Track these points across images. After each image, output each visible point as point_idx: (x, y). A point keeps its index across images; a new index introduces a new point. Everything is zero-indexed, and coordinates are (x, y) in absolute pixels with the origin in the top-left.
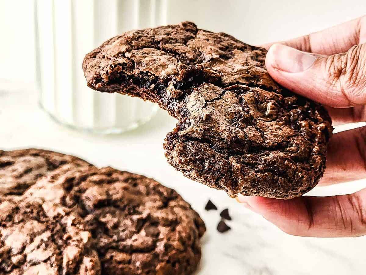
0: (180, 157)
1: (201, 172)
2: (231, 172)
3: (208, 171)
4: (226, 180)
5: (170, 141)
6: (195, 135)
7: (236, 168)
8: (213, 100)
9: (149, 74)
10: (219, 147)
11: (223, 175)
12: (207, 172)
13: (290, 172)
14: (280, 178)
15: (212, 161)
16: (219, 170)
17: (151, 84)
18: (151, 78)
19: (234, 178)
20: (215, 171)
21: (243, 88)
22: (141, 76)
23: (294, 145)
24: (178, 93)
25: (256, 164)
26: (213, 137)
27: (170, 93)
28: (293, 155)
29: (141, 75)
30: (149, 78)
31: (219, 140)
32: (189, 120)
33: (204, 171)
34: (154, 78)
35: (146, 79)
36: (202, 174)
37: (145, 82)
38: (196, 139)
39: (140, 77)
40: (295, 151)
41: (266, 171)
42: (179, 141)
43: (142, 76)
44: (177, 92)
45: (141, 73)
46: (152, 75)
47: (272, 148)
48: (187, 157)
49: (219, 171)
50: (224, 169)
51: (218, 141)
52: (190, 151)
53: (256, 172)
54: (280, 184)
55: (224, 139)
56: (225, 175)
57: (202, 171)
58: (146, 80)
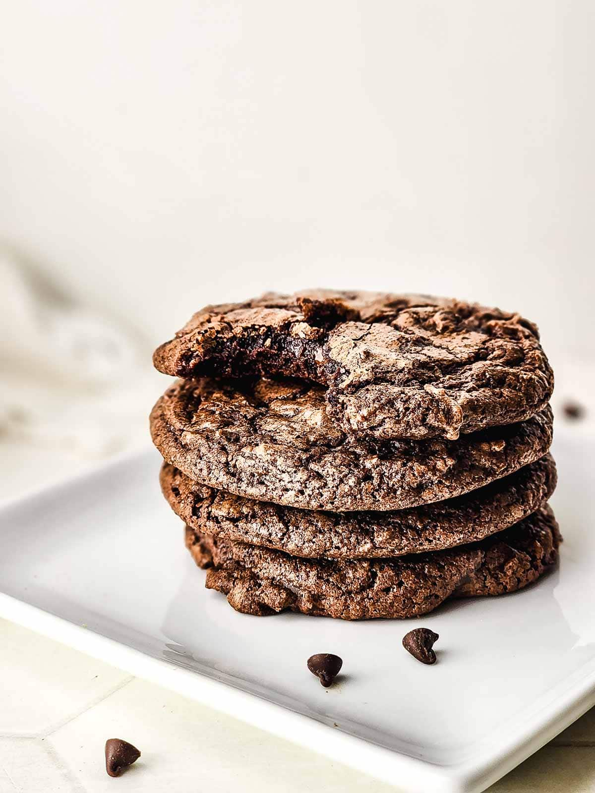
0: (359, 411)
1: (397, 418)
2: (437, 401)
3: (405, 412)
4: (435, 414)
5: (335, 401)
6: (364, 378)
7: (439, 395)
8: (361, 338)
9: (257, 327)
10: (403, 380)
11: (428, 409)
12: (404, 415)
13: (511, 379)
14: (502, 390)
15: (404, 398)
16: (419, 405)
17: (265, 340)
18: (261, 331)
19: (445, 408)
20: (415, 408)
21: (392, 316)
22: (246, 334)
23: (496, 349)
24: (316, 332)
25: (462, 383)
26: (388, 372)
27: (304, 335)
28: (501, 360)
29: (245, 332)
30: (259, 333)
31: (398, 373)
32: (345, 368)
33: (401, 415)
34: (266, 329)
35: (255, 335)
36: (400, 420)
37: (254, 340)
38: (367, 382)
39: (245, 336)
40: (502, 355)
41: (480, 387)
42: (347, 394)
43: (248, 333)
44: (315, 330)
45: (245, 329)
46: (260, 326)
47: (471, 360)
48: (369, 407)
49: (421, 407)
50: (425, 401)
51: (397, 375)
52: (367, 399)
53: (469, 391)
54: (507, 398)
55: (403, 369)
56: (431, 409)
57: (398, 416)
58: (255, 337)
